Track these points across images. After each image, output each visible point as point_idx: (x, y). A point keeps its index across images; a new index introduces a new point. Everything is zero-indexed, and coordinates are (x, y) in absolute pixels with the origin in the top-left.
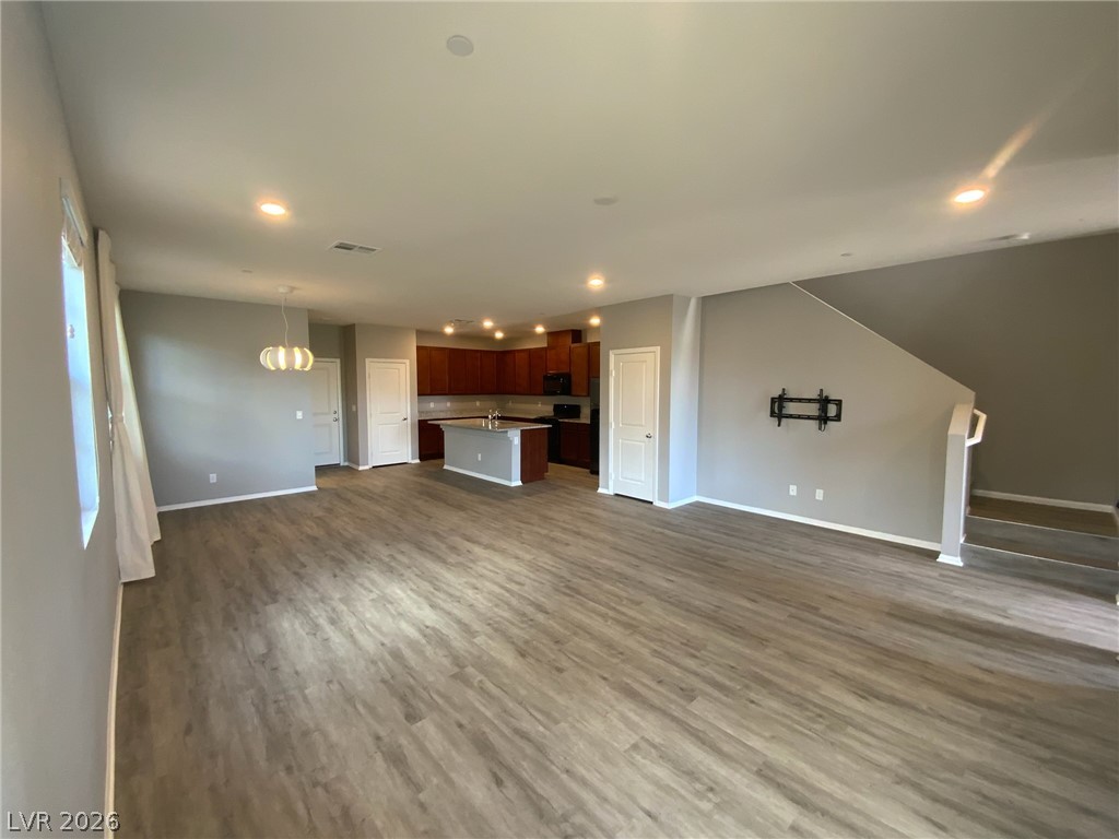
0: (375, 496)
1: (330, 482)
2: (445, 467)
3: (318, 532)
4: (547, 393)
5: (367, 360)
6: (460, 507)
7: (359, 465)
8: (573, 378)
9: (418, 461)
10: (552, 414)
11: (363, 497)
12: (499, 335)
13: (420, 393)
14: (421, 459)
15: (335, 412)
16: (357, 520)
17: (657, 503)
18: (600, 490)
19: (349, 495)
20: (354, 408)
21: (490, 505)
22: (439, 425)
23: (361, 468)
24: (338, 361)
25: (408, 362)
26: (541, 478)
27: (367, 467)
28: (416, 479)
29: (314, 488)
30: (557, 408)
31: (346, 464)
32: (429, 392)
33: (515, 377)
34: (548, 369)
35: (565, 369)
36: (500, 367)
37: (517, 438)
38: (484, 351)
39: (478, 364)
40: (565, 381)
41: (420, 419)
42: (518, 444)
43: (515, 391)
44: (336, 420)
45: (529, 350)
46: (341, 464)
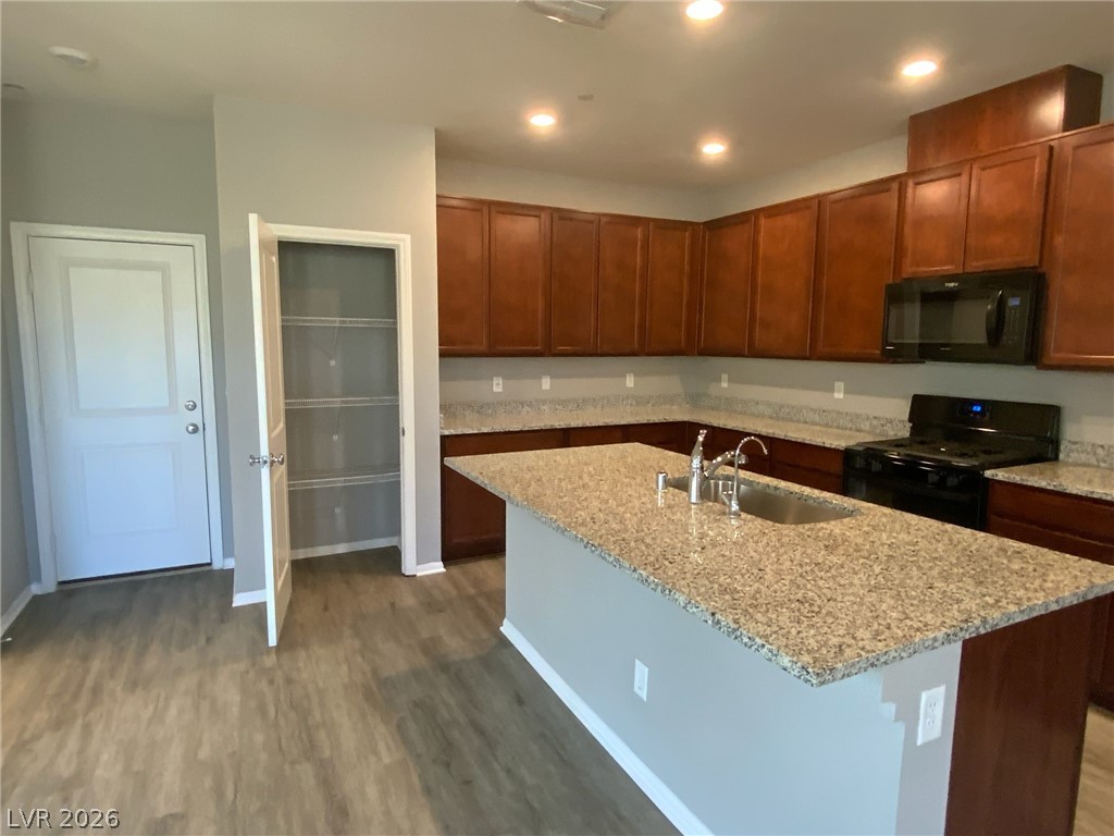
4: (895, 354)
8: (1068, 289)
9: (438, 567)
10: (904, 431)
13: (448, 352)
14: (447, 558)
23: (238, 601)
24: (201, 242)
25: (405, 240)
31: (229, 564)
32: (483, 347)
33: (753, 303)
34: (908, 261)
35: (1011, 252)
36: (702, 271)
37: (941, 690)
38: (655, 220)
39: (636, 263)
40: (1014, 302)
41: (447, 433)
42: (936, 732)
43: (751, 344)
44: (196, 430)
45: (820, 199)
46: (217, 565)
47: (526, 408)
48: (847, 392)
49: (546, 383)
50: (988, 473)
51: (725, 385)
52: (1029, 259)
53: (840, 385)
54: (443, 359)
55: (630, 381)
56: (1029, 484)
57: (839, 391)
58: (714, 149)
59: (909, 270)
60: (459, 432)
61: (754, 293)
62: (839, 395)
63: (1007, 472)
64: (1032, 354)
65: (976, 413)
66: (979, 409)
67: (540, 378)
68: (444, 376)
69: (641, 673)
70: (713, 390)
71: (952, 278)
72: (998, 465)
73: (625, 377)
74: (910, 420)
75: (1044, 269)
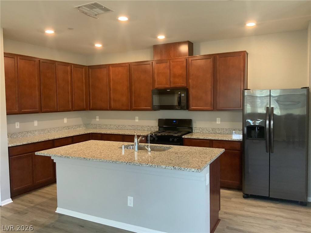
2: (59, 210)
13: (9, 113)
14: (15, 196)
32: (17, 111)
33: (110, 93)
35: (181, 83)
36: (89, 81)
38: (73, 64)
39: (68, 79)
40: (183, 95)
41: (10, 146)
43: (110, 107)
45: (129, 64)
47: (29, 134)
48: (139, 119)
49: (36, 123)
50: (183, 137)
51: (98, 120)
52: (184, 85)
53: (137, 118)
55: (65, 120)
56: (192, 138)
57: (137, 120)
58: (98, 46)
59: (157, 86)
60: (15, 145)
61: (110, 90)
62: (137, 121)
63: (187, 136)
64: (187, 107)
65: (174, 122)
66: (175, 121)
67: (34, 122)
69: (131, 199)
70: (93, 122)
71: (168, 89)
72: (184, 135)
73: (64, 119)
74: (158, 126)
75: (188, 87)
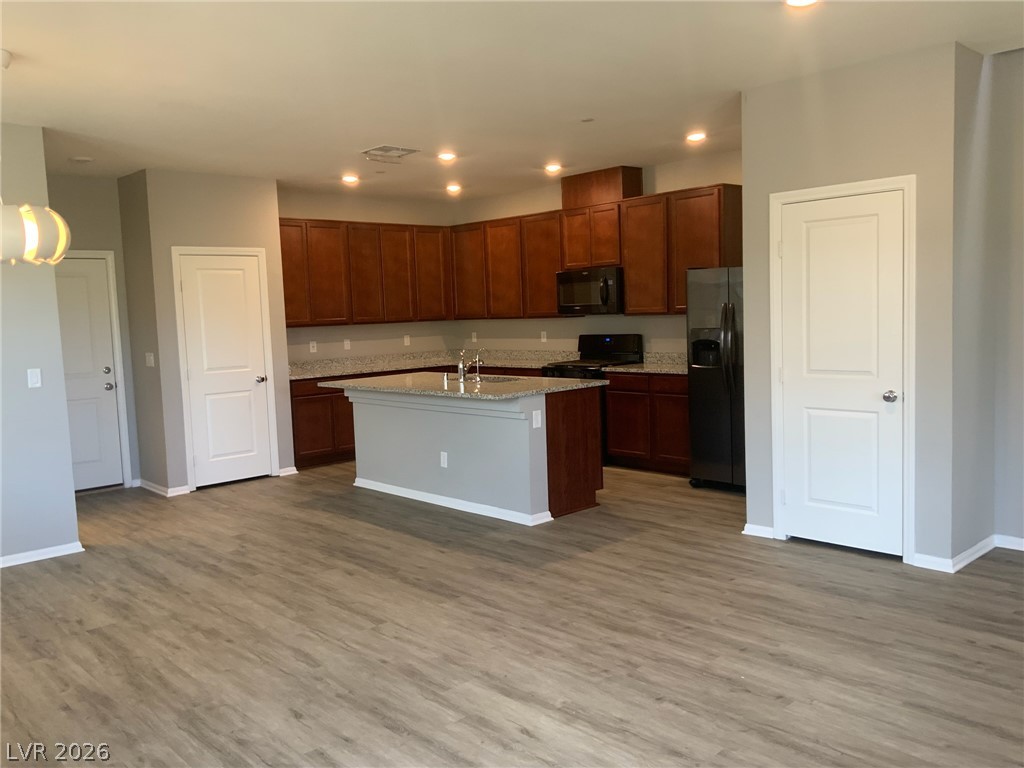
0: (222, 566)
1: (112, 531)
2: (359, 482)
3: (107, 679)
4: (565, 311)
5: (176, 251)
6: (440, 589)
7: (166, 486)
8: (631, 276)
9: (293, 471)
10: (576, 356)
11: (195, 568)
12: (454, 189)
13: (291, 324)
15: (108, 370)
16: (198, 636)
17: (915, 559)
18: (750, 530)
19: (163, 566)
20: (150, 360)
21: (504, 577)
22: (342, 391)
23: (172, 492)
24: (110, 256)
25: (262, 252)
26: (592, 502)
27: (184, 490)
28: (302, 515)
29: (76, 548)
30: (588, 345)
31: (137, 483)
32: (307, 320)
33: (487, 282)
34: (567, 259)
35: (609, 256)
36: (452, 259)
37: (539, 412)
38: (416, 226)
39: (407, 256)
40: (611, 282)
41: (293, 378)
42: (540, 426)
43: (489, 312)
44: (111, 387)
45: (520, 219)
46: (127, 485)
47: (335, 364)
48: (548, 337)
49: (347, 345)
50: (603, 369)
51: (474, 340)
52: (616, 260)
53: (544, 333)
54: (290, 329)
55: (407, 341)
56: (617, 371)
57: (544, 338)
59: (567, 264)
60: (301, 377)
61: (487, 276)
62: (544, 340)
64: (621, 308)
67: (344, 341)
68: (291, 341)
69: (444, 456)
70: (467, 345)
71: (585, 269)
72: (606, 366)
73: (403, 338)
74: (579, 350)
75: (622, 266)
